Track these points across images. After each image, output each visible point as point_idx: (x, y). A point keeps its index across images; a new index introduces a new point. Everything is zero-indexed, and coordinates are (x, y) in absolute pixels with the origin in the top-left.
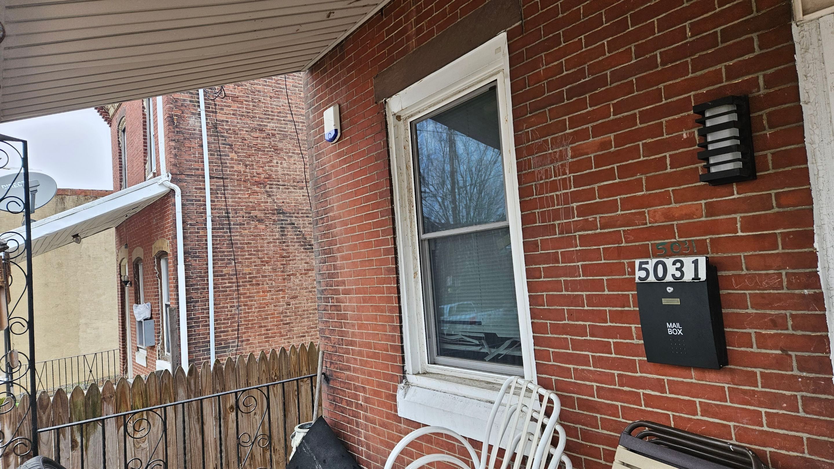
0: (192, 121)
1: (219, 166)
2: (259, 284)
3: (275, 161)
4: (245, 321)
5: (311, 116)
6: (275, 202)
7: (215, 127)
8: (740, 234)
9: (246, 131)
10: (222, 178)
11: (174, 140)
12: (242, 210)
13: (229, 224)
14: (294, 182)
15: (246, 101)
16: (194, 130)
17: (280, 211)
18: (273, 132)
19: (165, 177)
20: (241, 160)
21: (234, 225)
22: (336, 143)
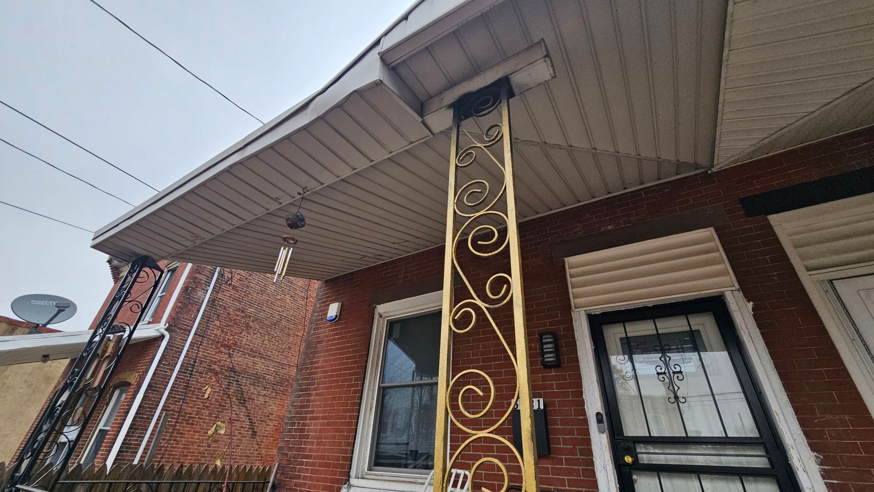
0: (200, 293)
1: (204, 328)
2: (193, 424)
3: (243, 334)
4: (168, 454)
5: (318, 306)
6: (232, 363)
7: (214, 301)
8: (555, 390)
9: (233, 309)
10: (203, 336)
11: (182, 302)
12: (206, 362)
13: (192, 371)
14: (251, 351)
15: (241, 291)
16: (199, 299)
17: (232, 370)
18: (250, 314)
19: (161, 327)
20: (221, 327)
21: (195, 372)
22: (333, 323)
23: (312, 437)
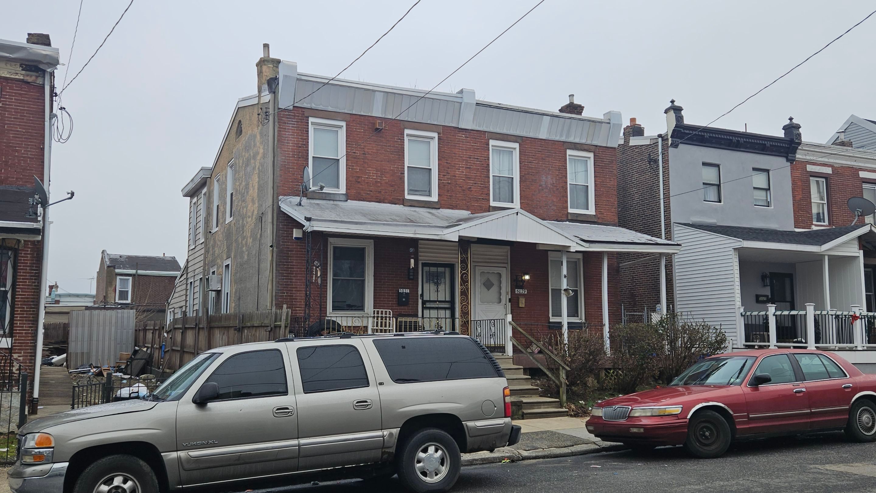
8: (411, 287)
22: (299, 241)
23: (299, 299)
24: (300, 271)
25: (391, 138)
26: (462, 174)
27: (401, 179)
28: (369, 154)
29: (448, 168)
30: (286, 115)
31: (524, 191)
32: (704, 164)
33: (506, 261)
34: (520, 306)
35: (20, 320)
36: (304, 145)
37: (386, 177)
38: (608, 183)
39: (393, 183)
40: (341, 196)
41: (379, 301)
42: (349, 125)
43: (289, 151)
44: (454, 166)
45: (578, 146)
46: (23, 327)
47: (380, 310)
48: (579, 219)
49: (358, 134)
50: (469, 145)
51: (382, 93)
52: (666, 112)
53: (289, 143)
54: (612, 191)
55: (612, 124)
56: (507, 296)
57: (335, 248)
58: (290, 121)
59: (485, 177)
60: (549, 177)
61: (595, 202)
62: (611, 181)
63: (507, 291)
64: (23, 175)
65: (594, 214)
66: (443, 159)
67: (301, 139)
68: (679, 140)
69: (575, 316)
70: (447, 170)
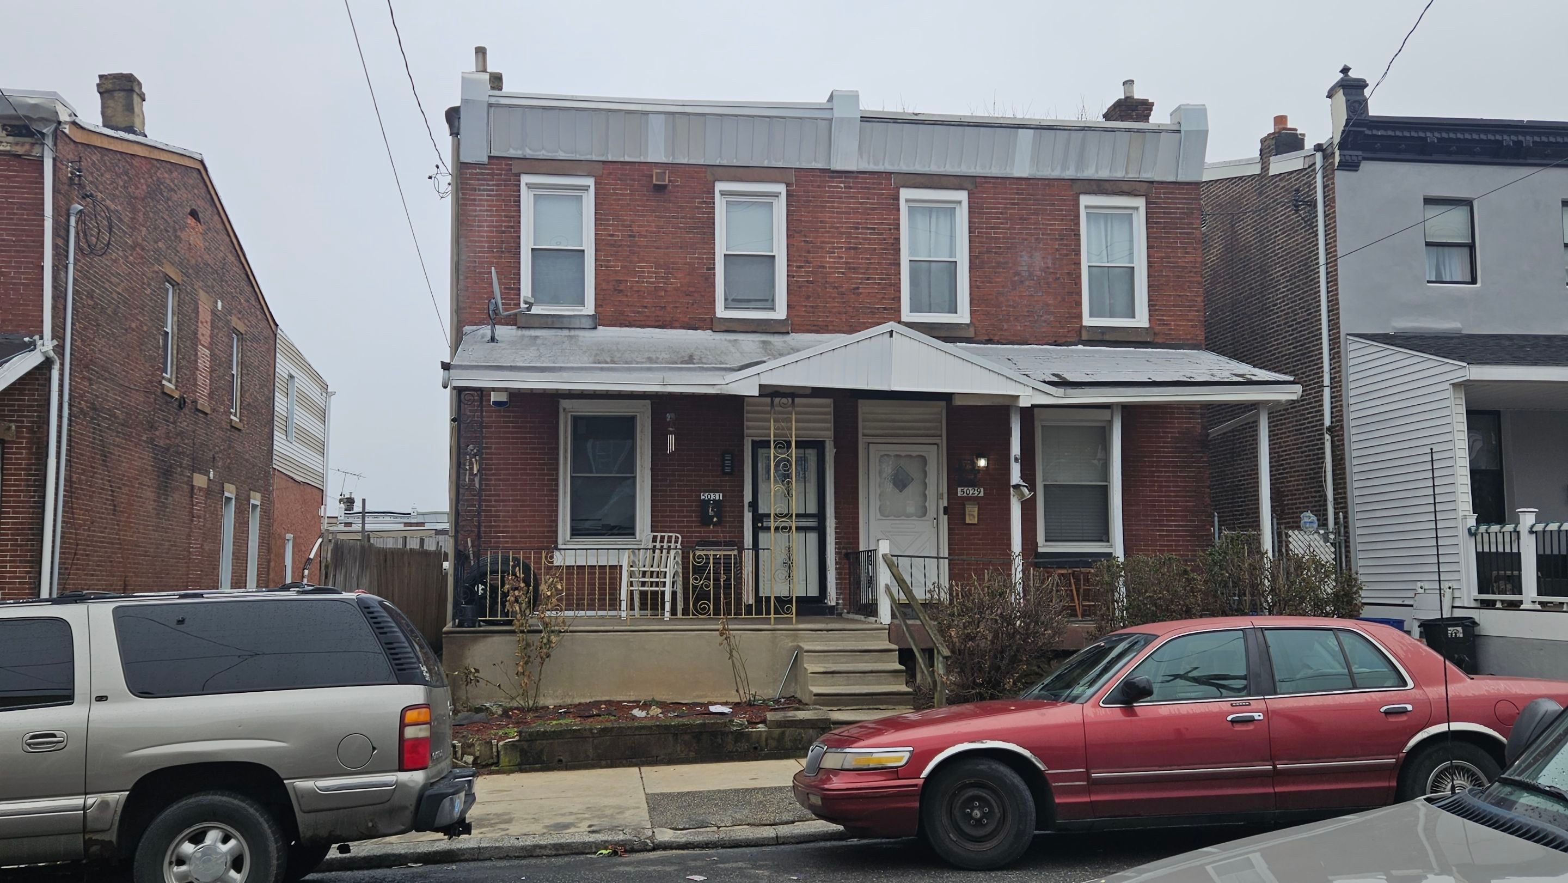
0: (62, 274)
6: (93, 394)
8: (728, 488)
9: (85, 295)
12: (77, 398)
16: (62, 287)
17: (94, 406)
18: (97, 301)
19: (49, 346)
20: (80, 333)
21: (73, 416)
22: (502, 409)
23: (504, 516)
24: (504, 464)
25: (688, 202)
26: (838, 263)
27: (707, 279)
28: (641, 236)
29: (809, 252)
30: (476, 174)
31: (978, 287)
32: (1429, 201)
33: (939, 433)
34: (968, 521)
35: (10, 561)
36: (512, 227)
37: (675, 278)
38: (1180, 258)
39: (691, 289)
40: (584, 320)
41: (662, 516)
42: (600, 184)
43: (482, 242)
44: (822, 248)
45: (1107, 186)
46: (15, 572)
47: (666, 535)
48: (1107, 337)
49: (619, 200)
50: (854, 203)
51: (663, 116)
52: (1330, 96)
53: (483, 226)
54: (1192, 274)
55: (1182, 132)
56: (941, 501)
57: (576, 420)
58: (483, 185)
59: (891, 264)
60: (1038, 255)
61: (1149, 301)
62: (1187, 253)
63: (941, 491)
64: (13, 315)
65: (1146, 325)
66: (796, 235)
67: (506, 216)
68: (1360, 153)
69: (1101, 541)
70: (805, 256)
